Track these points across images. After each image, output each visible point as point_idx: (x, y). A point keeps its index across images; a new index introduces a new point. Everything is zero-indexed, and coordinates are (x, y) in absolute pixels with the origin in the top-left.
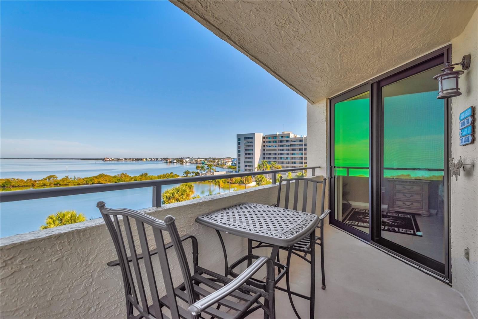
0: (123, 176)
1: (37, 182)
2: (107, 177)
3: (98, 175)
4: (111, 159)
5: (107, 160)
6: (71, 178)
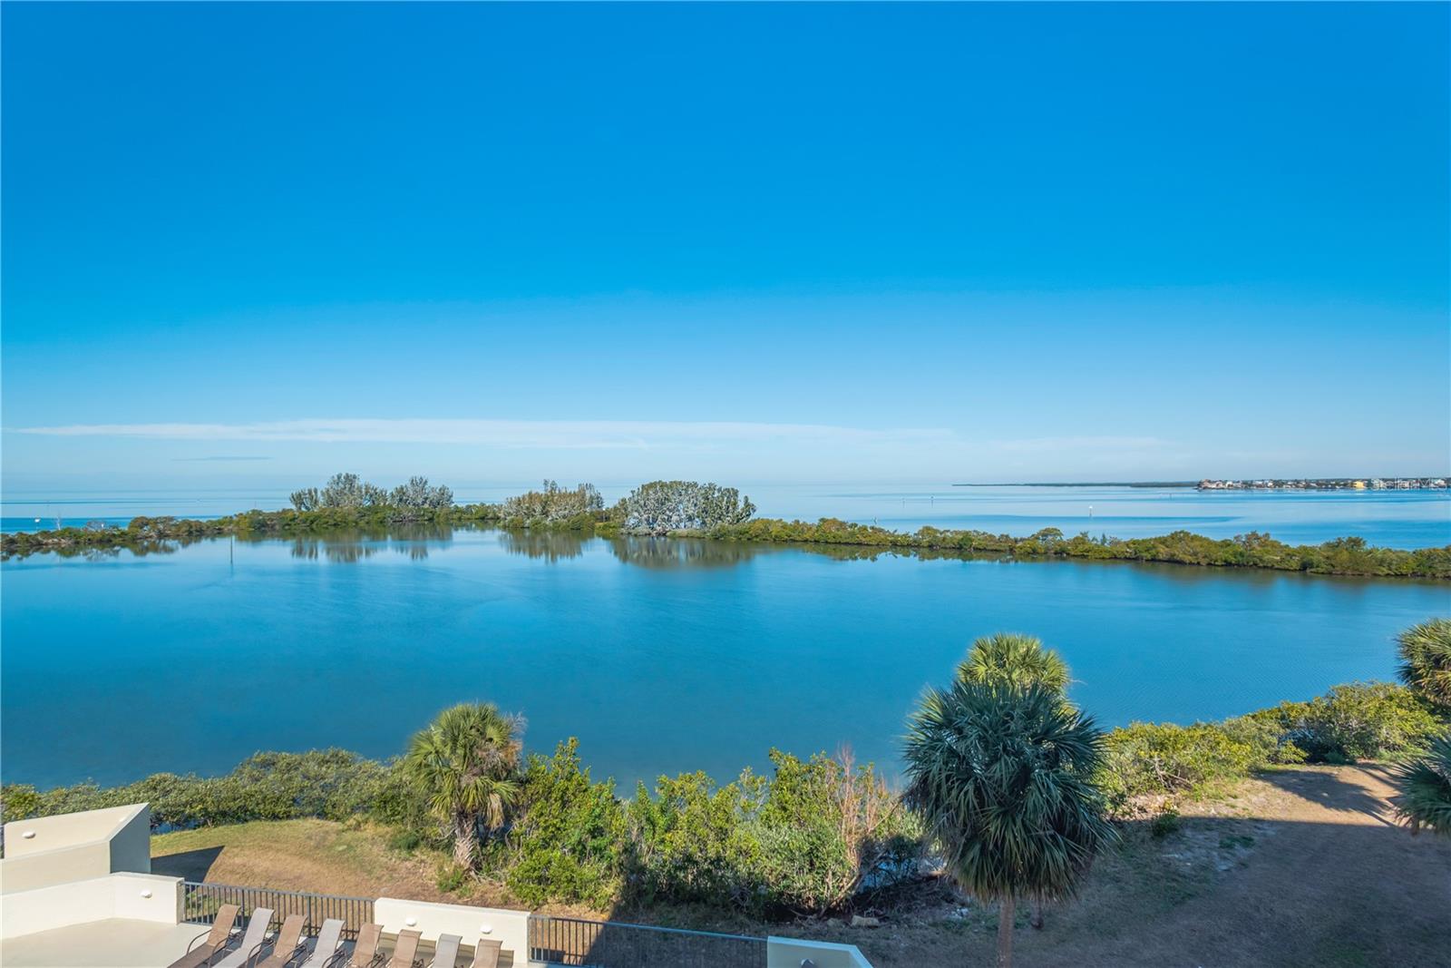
0: (1255, 544)
1: (1020, 544)
2: (1197, 543)
3: (1169, 534)
4: (1224, 483)
5: (1210, 486)
6: (1094, 539)
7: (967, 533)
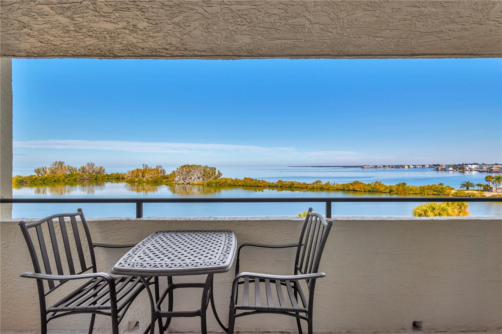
0: (377, 185)
1: (309, 186)
2: (361, 185)
3: (353, 182)
4: (369, 166)
5: (365, 167)
6: (331, 184)
7: (293, 182)
